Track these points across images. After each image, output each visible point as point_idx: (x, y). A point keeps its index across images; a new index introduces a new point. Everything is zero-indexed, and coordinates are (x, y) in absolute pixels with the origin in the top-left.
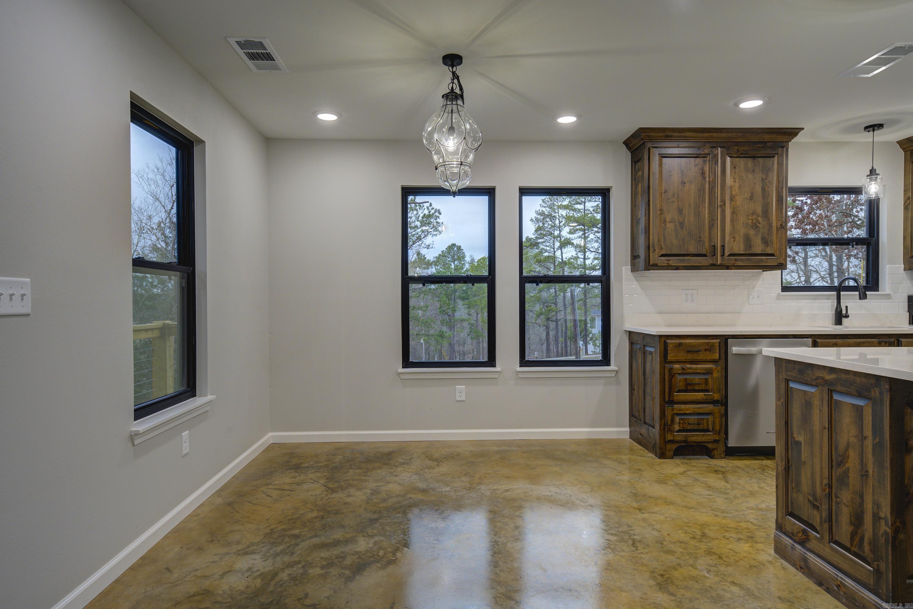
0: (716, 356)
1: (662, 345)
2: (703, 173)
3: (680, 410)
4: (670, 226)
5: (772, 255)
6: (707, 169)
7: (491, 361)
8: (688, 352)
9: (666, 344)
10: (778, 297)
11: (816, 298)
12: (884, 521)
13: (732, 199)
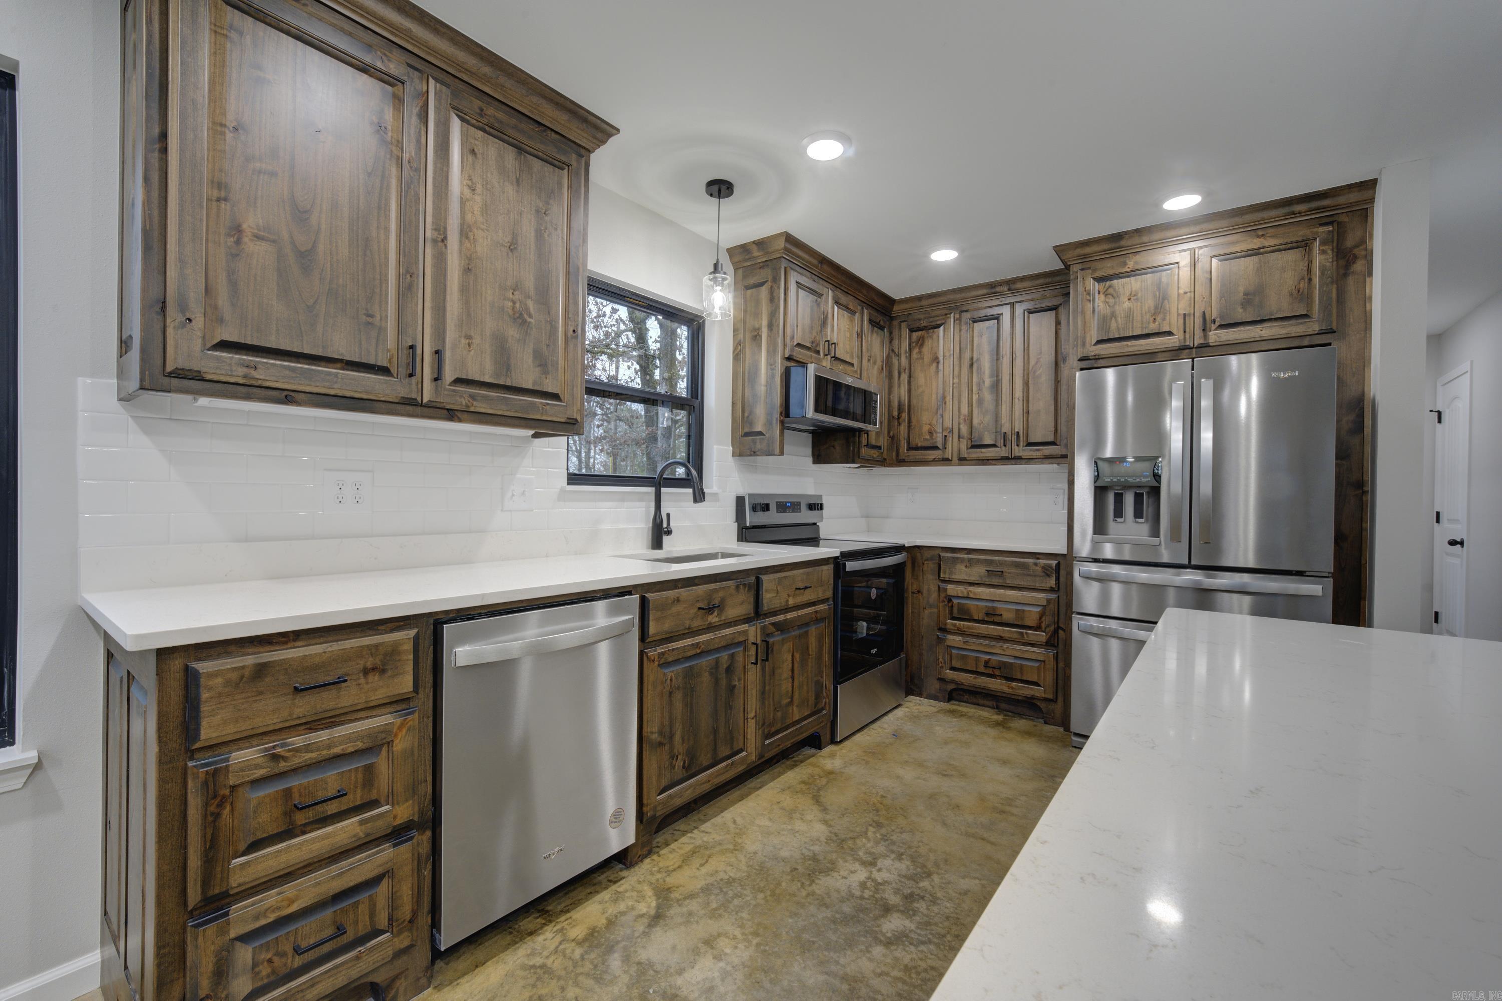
2: (382, 128)
3: (256, 917)
4: (257, 251)
5: (556, 397)
8: (298, 689)
9: (191, 680)
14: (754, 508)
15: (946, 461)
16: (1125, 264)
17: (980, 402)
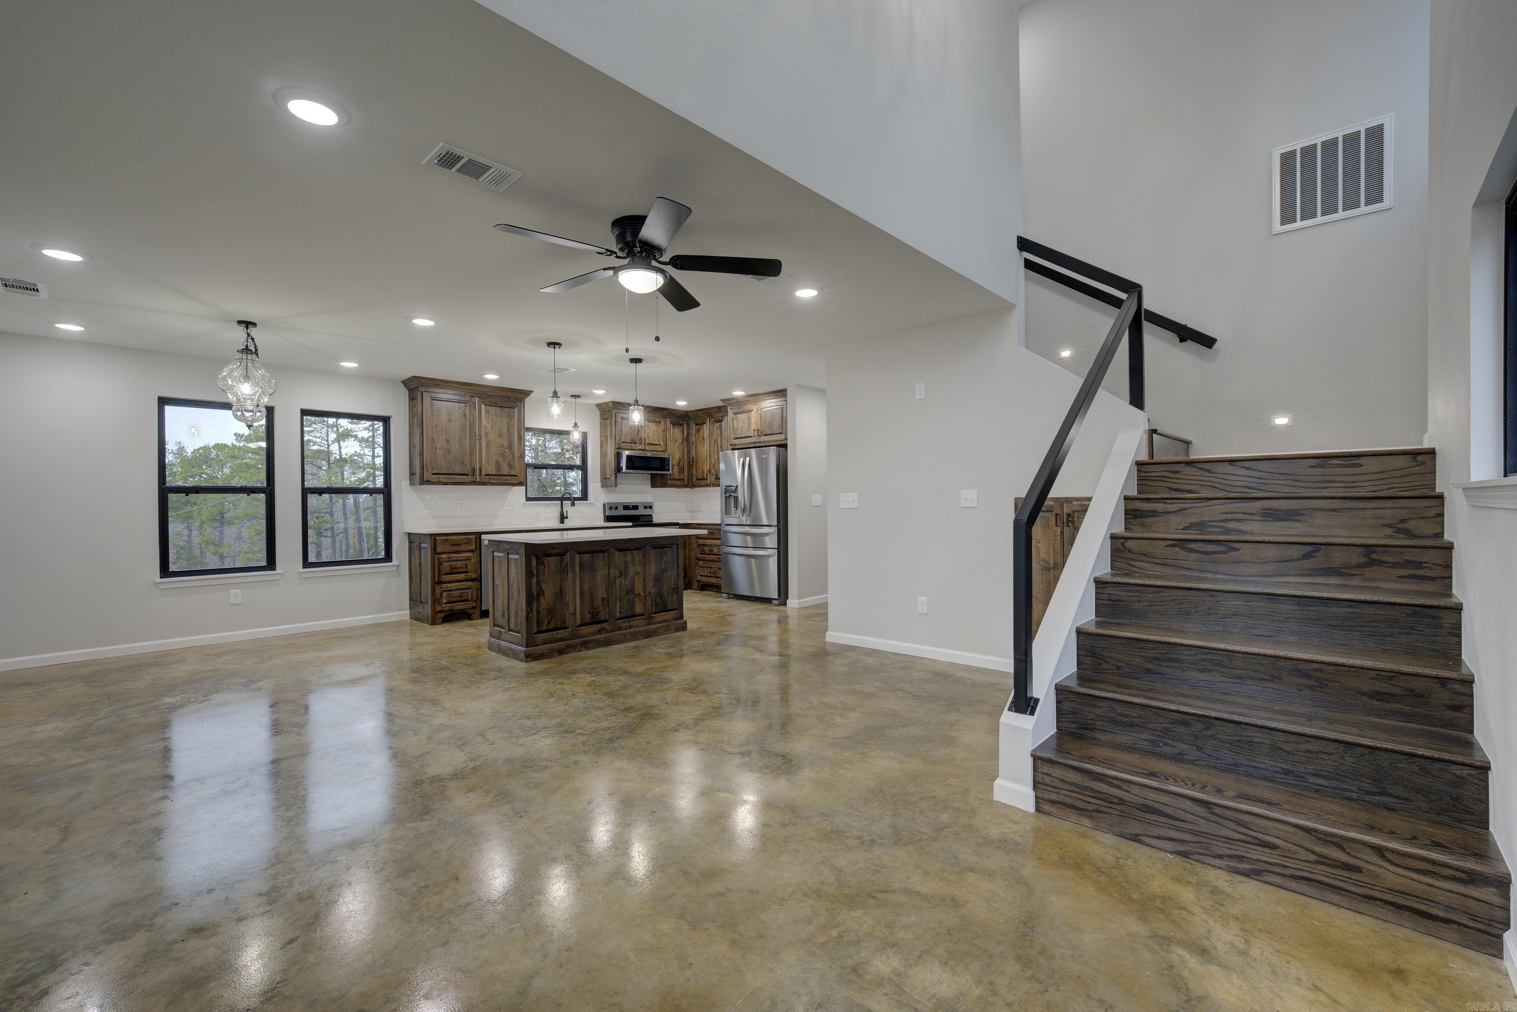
0: (473, 547)
1: (433, 540)
2: (465, 415)
3: (447, 588)
4: (440, 452)
5: (515, 476)
6: (467, 412)
7: (271, 564)
8: (452, 545)
9: (435, 540)
10: (524, 505)
11: (548, 505)
12: (524, 611)
13: (486, 435)
14: (611, 508)
15: (708, 485)
16: (740, 408)
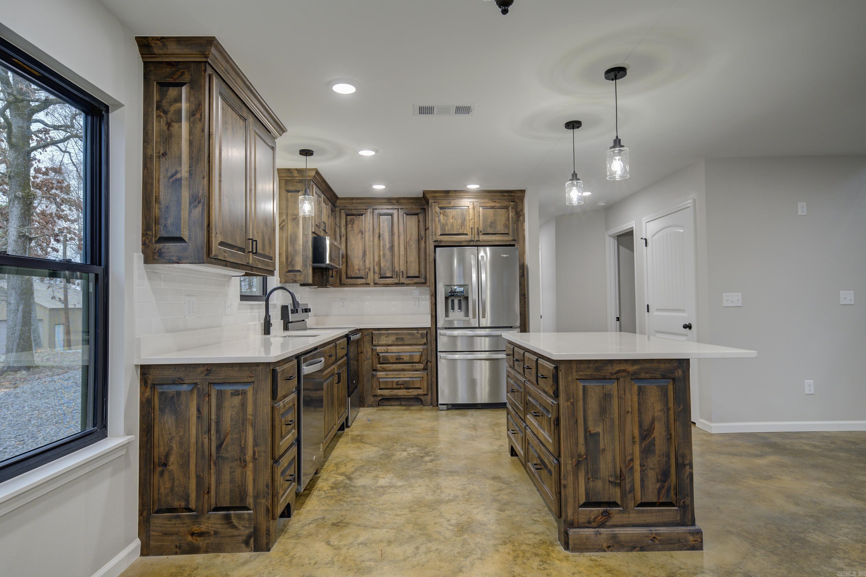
1: (271, 376)
3: (283, 465)
5: (272, 259)
9: (275, 375)
10: (239, 306)
11: (253, 307)
12: (688, 466)
15: (367, 285)
17: (384, 255)
